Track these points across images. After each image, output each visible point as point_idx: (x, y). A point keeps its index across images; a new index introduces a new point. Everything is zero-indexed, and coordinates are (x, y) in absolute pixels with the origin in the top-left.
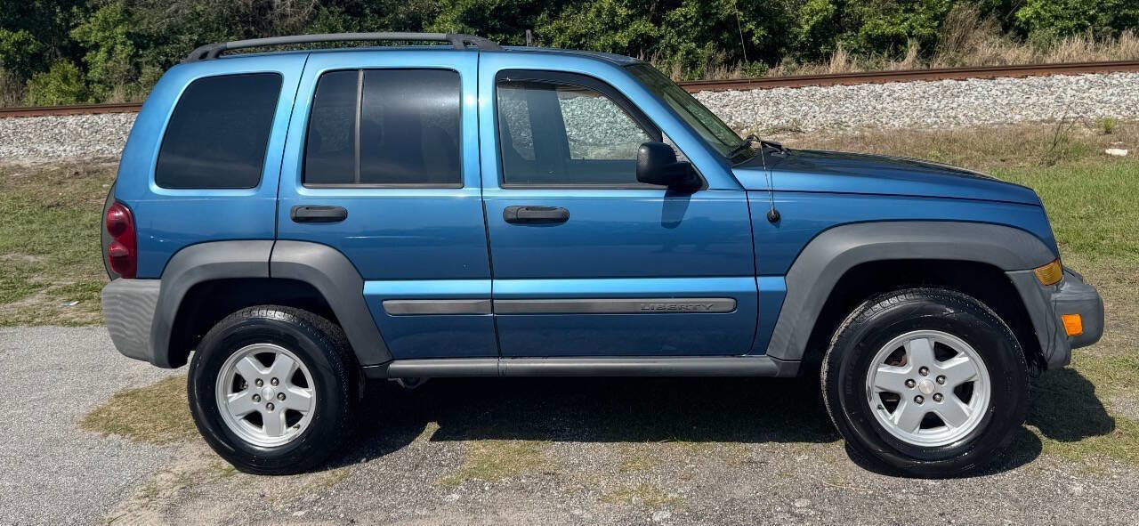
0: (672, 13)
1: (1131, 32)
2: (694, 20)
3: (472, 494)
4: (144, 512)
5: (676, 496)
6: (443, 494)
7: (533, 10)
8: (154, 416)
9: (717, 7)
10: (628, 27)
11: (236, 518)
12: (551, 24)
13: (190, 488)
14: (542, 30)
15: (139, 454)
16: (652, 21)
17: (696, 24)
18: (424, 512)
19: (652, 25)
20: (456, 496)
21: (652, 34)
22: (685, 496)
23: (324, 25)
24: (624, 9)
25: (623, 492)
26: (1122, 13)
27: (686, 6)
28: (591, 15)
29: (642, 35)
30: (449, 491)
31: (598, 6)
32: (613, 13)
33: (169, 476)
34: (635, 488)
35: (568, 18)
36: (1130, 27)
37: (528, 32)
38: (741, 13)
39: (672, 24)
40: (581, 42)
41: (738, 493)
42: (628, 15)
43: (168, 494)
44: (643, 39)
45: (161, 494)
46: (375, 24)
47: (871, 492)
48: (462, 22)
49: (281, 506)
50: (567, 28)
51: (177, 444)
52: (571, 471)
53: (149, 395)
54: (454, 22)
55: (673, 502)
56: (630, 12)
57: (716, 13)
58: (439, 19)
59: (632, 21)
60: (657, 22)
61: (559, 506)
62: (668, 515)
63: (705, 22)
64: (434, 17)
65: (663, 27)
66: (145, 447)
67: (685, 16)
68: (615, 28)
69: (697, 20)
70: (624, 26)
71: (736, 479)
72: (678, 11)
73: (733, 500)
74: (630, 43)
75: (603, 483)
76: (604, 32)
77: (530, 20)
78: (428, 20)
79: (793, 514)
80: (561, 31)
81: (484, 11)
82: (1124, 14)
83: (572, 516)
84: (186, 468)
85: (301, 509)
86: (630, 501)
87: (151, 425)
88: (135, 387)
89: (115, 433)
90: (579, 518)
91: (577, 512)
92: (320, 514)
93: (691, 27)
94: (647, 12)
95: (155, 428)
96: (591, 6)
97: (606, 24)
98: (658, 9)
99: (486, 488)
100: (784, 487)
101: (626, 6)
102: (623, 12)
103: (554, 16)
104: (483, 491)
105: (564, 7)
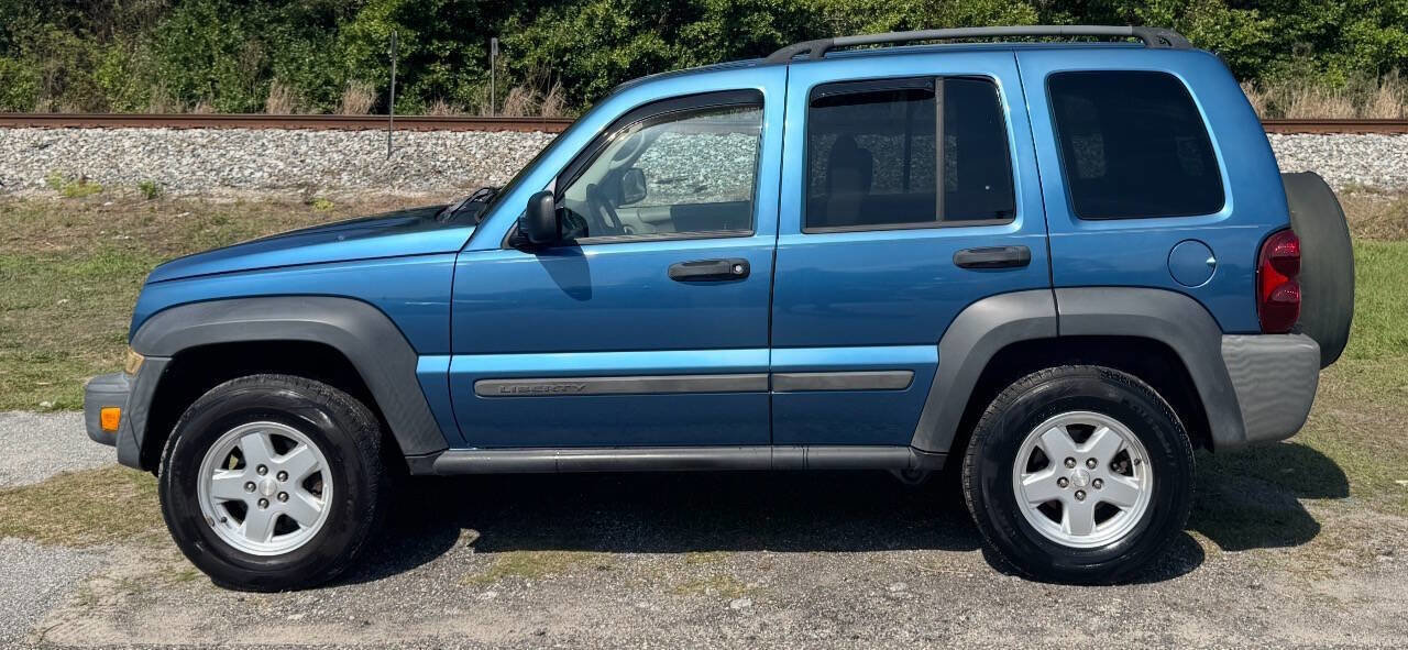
0: (689, 28)
1: (1250, 85)
2: (718, 38)
3: (511, 591)
4: (85, 621)
5: (756, 585)
6: (476, 592)
7: (497, 11)
8: (59, 517)
9: (748, 24)
10: (629, 42)
11: (213, 623)
12: (523, 32)
13: (138, 593)
14: (510, 40)
15: (55, 559)
16: (663, 36)
17: (720, 45)
18: (455, 611)
19: (662, 42)
20: (491, 594)
21: (662, 53)
22: (767, 586)
23: (191, 13)
24: (625, 18)
25: (693, 584)
26: (1239, 61)
27: (707, 20)
28: (580, 23)
29: (647, 55)
30: (482, 589)
31: (588, 11)
32: (608, 23)
33: (107, 582)
34: (707, 579)
35: (546, 26)
36: (1249, 78)
37: (494, 40)
38: (780, 34)
39: (686, 42)
40: (565, 59)
41: (825, 581)
42: (629, 27)
43: (112, 600)
44: (649, 59)
45: (102, 601)
46: (266, 16)
47: (971, 575)
48: (395, 20)
49: (269, 610)
50: (547, 38)
51: (104, 547)
52: (629, 565)
53: (44, 492)
54: (385, 20)
55: (754, 591)
56: (633, 23)
57: (747, 32)
58: (361, 16)
59: (636, 34)
60: (669, 37)
61: (621, 600)
62: (749, 603)
63: (732, 43)
64: (354, 12)
65: (677, 47)
66: (62, 552)
67: (706, 33)
68: (613, 44)
69: (722, 40)
70: (624, 41)
71: (822, 567)
72: (697, 26)
73: (819, 588)
74: (631, 64)
75: (668, 576)
76: (594, 47)
77: (494, 25)
78: (345, 15)
79: (889, 598)
80: (537, 42)
81: (428, 9)
82: (1244, 62)
83: (637, 609)
84: (125, 573)
85: (297, 612)
86: (703, 593)
87: (60, 526)
88: (17, 484)
89: (12, 536)
90: (646, 611)
91: (642, 605)
92: (322, 617)
93: (714, 47)
94: (654, 24)
95: (66, 529)
96: (579, 12)
97: (599, 37)
98: (670, 20)
99: (529, 585)
100: (875, 574)
101: (627, 13)
102: (623, 22)
103: (528, 20)
104: (525, 588)
105: (542, 9)
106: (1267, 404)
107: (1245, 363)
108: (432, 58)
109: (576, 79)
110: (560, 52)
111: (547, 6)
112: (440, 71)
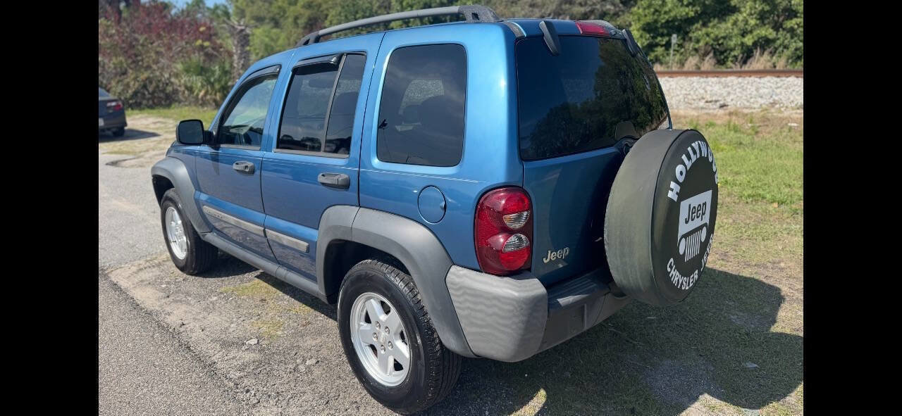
0: (790, 22)
3: (222, 299)
7: (691, 22)
10: (754, 32)
12: (701, 31)
14: (695, 35)
16: (773, 28)
18: (193, 302)
19: (772, 31)
20: (215, 298)
21: (771, 37)
24: (755, 20)
28: (729, 25)
29: (763, 38)
32: (745, 23)
35: (714, 27)
39: (788, 30)
40: (720, 42)
42: (755, 24)
50: (712, 33)
52: (273, 302)
56: (757, 22)
59: (758, 28)
60: (776, 28)
62: (255, 342)
65: (781, 32)
67: (799, 25)
68: (744, 33)
70: (751, 32)
72: (795, 21)
74: (751, 43)
77: (689, 28)
80: (708, 35)
81: (657, 24)
85: (169, 284)
96: (730, 19)
97: (739, 30)
99: (230, 299)
103: (705, 25)
104: (227, 299)
105: (712, 19)
106: (478, 330)
107: (461, 292)
108: (657, 45)
109: (722, 53)
110: (716, 39)
111: (714, 17)
112: (660, 50)
